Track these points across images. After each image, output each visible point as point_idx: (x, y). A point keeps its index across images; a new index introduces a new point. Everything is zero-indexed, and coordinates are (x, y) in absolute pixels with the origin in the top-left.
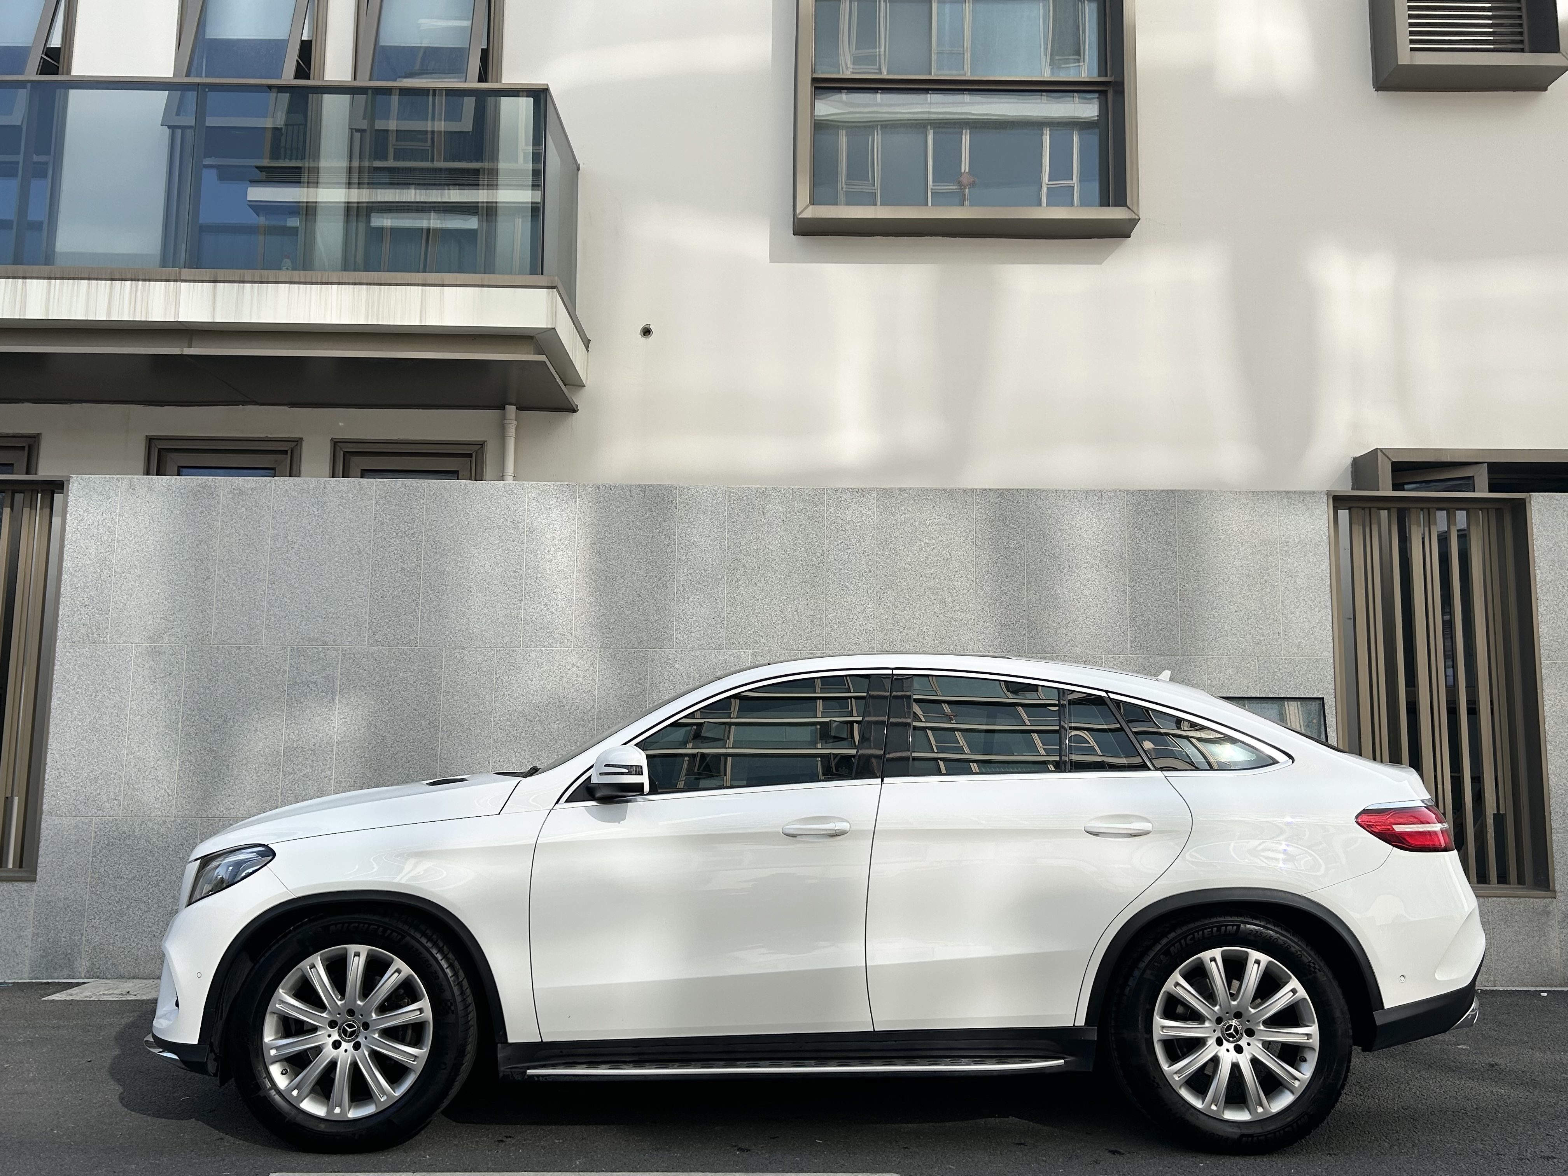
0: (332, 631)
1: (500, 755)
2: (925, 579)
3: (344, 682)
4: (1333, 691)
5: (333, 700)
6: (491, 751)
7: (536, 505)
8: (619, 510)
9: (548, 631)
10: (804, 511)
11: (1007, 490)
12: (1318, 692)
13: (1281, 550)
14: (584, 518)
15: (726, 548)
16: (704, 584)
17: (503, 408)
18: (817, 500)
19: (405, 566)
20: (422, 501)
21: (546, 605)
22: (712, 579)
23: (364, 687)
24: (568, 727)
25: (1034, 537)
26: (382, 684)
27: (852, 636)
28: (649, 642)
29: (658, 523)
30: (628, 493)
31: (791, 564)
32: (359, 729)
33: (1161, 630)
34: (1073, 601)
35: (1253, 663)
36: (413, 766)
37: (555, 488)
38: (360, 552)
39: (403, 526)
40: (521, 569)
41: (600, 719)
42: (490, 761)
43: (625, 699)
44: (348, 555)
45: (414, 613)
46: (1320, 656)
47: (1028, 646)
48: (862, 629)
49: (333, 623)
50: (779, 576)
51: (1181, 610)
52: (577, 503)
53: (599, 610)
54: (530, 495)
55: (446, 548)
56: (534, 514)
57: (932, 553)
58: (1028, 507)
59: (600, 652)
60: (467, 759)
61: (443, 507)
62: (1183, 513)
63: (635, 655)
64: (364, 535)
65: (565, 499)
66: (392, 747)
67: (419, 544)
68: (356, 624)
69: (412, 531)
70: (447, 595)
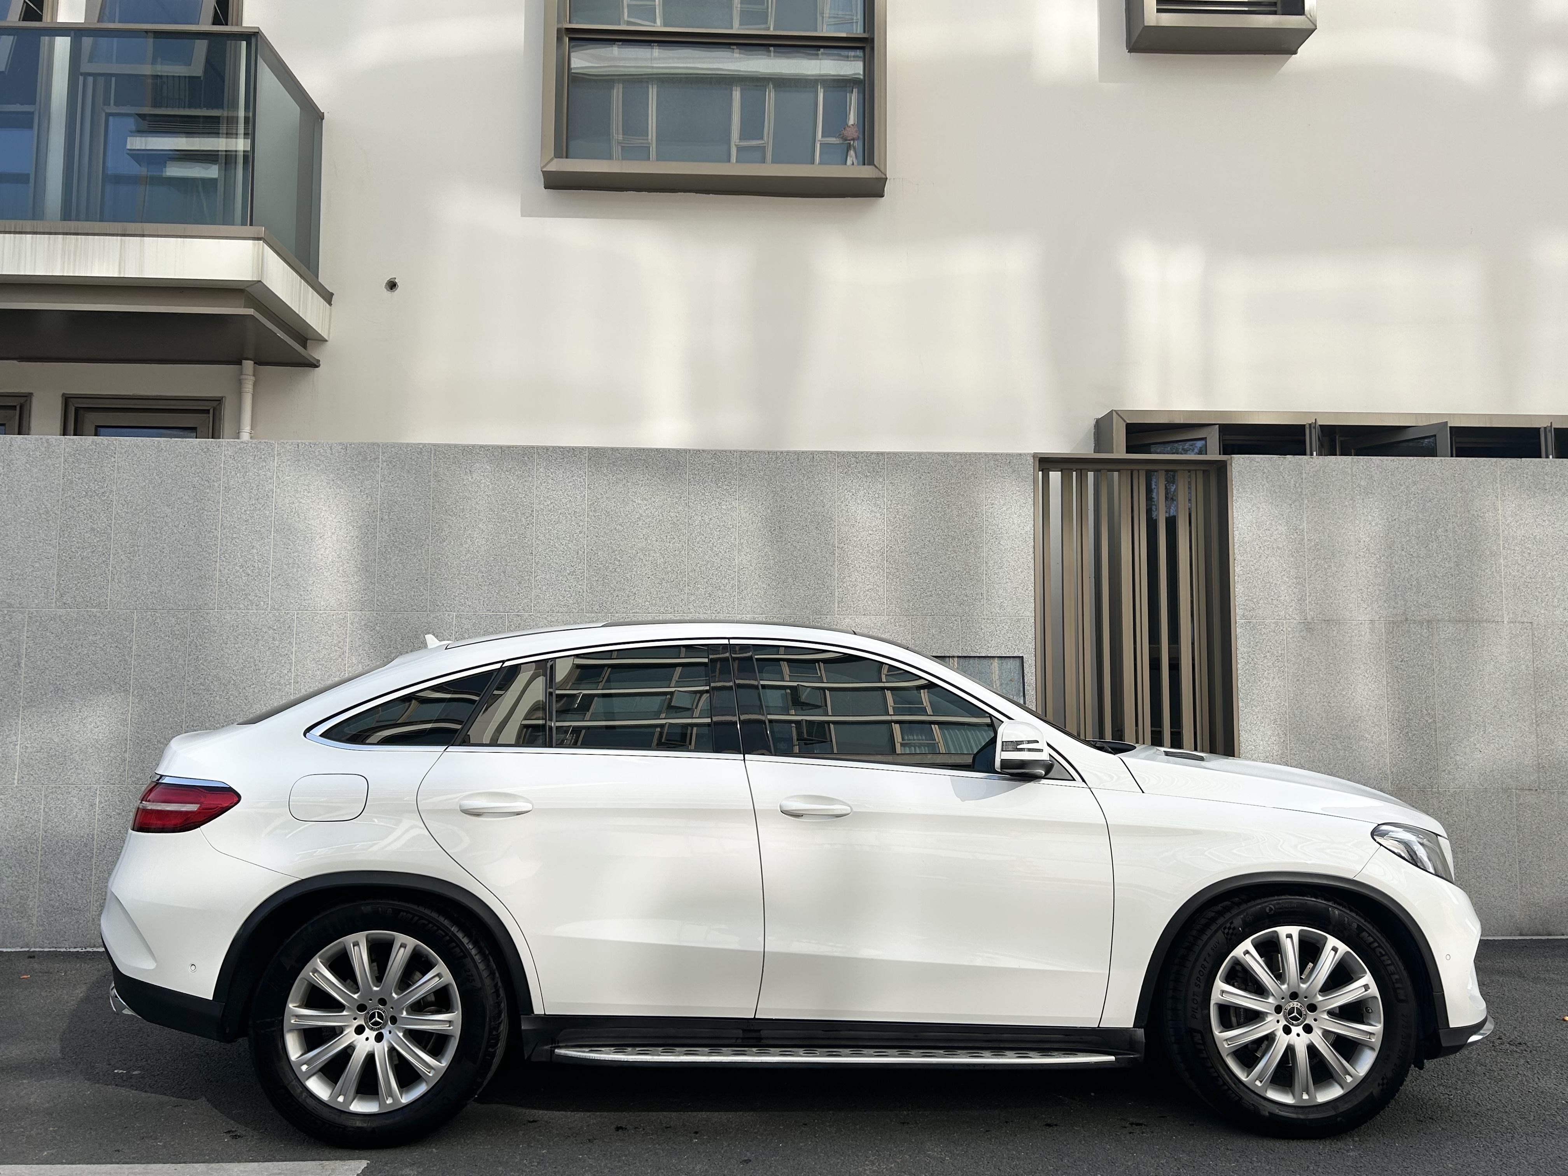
0: (18, 593)
1: (193, 719)
2: (636, 540)
3: (30, 645)
4: (1033, 650)
5: (19, 664)
6: (184, 716)
7: (233, 463)
8: (319, 469)
9: (244, 593)
10: (513, 470)
11: (721, 451)
12: (1019, 651)
13: (986, 512)
14: (282, 476)
15: (431, 508)
16: (407, 545)
17: (239, 363)
18: (526, 459)
19: (95, 526)
20: (113, 460)
21: (241, 567)
22: (416, 539)
23: (52, 650)
24: (264, 691)
25: (746, 499)
26: (71, 648)
27: (561, 598)
28: (348, 604)
29: (359, 481)
30: (329, 451)
31: (498, 525)
32: (46, 694)
33: (868, 591)
34: (783, 562)
35: (956, 622)
36: (102, 731)
37: (253, 445)
38: (47, 512)
39: (93, 485)
40: (216, 530)
41: (297, 683)
42: (183, 726)
43: (323, 662)
44: (35, 514)
45: (104, 575)
46: (1022, 616)
47: (738, 607)
48: (571, 590)
49: (19, 585)
50: (486, 537)
51: (888, 571)
52: (276, 461)
53: (297, 571)
54: (226, 453)
55: (138, 508)
56: (231, 472)
57: (644, 514)
58: (740, 468)
59: (298, 614)
60: (159, 724)
61: (135, 466)
62: (892, 475)
63: (334, 617)
64: (52, 494)
65: (263, 457)
66: (80, 712)
67: (109, 504)
68: (44, 586)
69: (103, 490)
70: (139, 556)
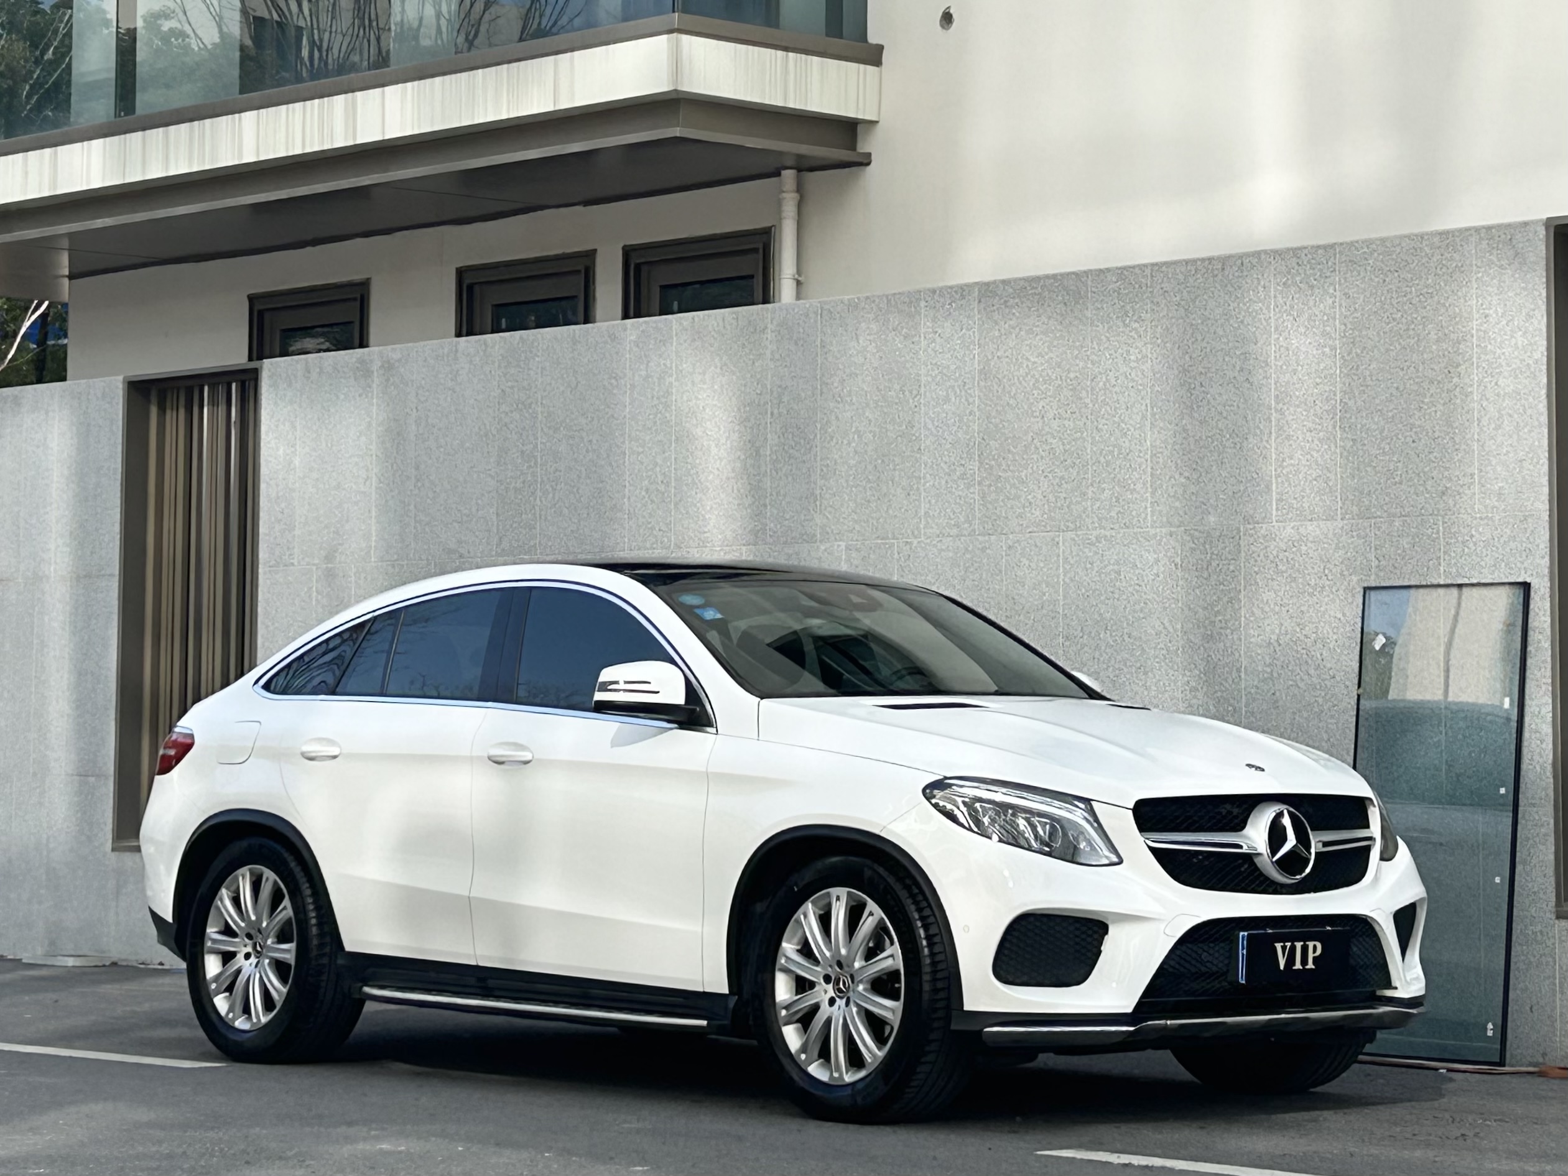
2: (1032, 420)
12: (1523, 572)
13: (1477, 330)
15: (819, 393)
16: (797, 448)
17: (781, 174)
18: (913, 309)
22: (805, 439)
27: (951, 514)
29: (750, 363)
35: (1435, 526)
39: (522, 395)
46: (1530, 510)
51: (1342, 444)
53: (696, 493)
56: (635, 364)
58: (1152, 293)
62: (1346, 280)
64: (490, 410)
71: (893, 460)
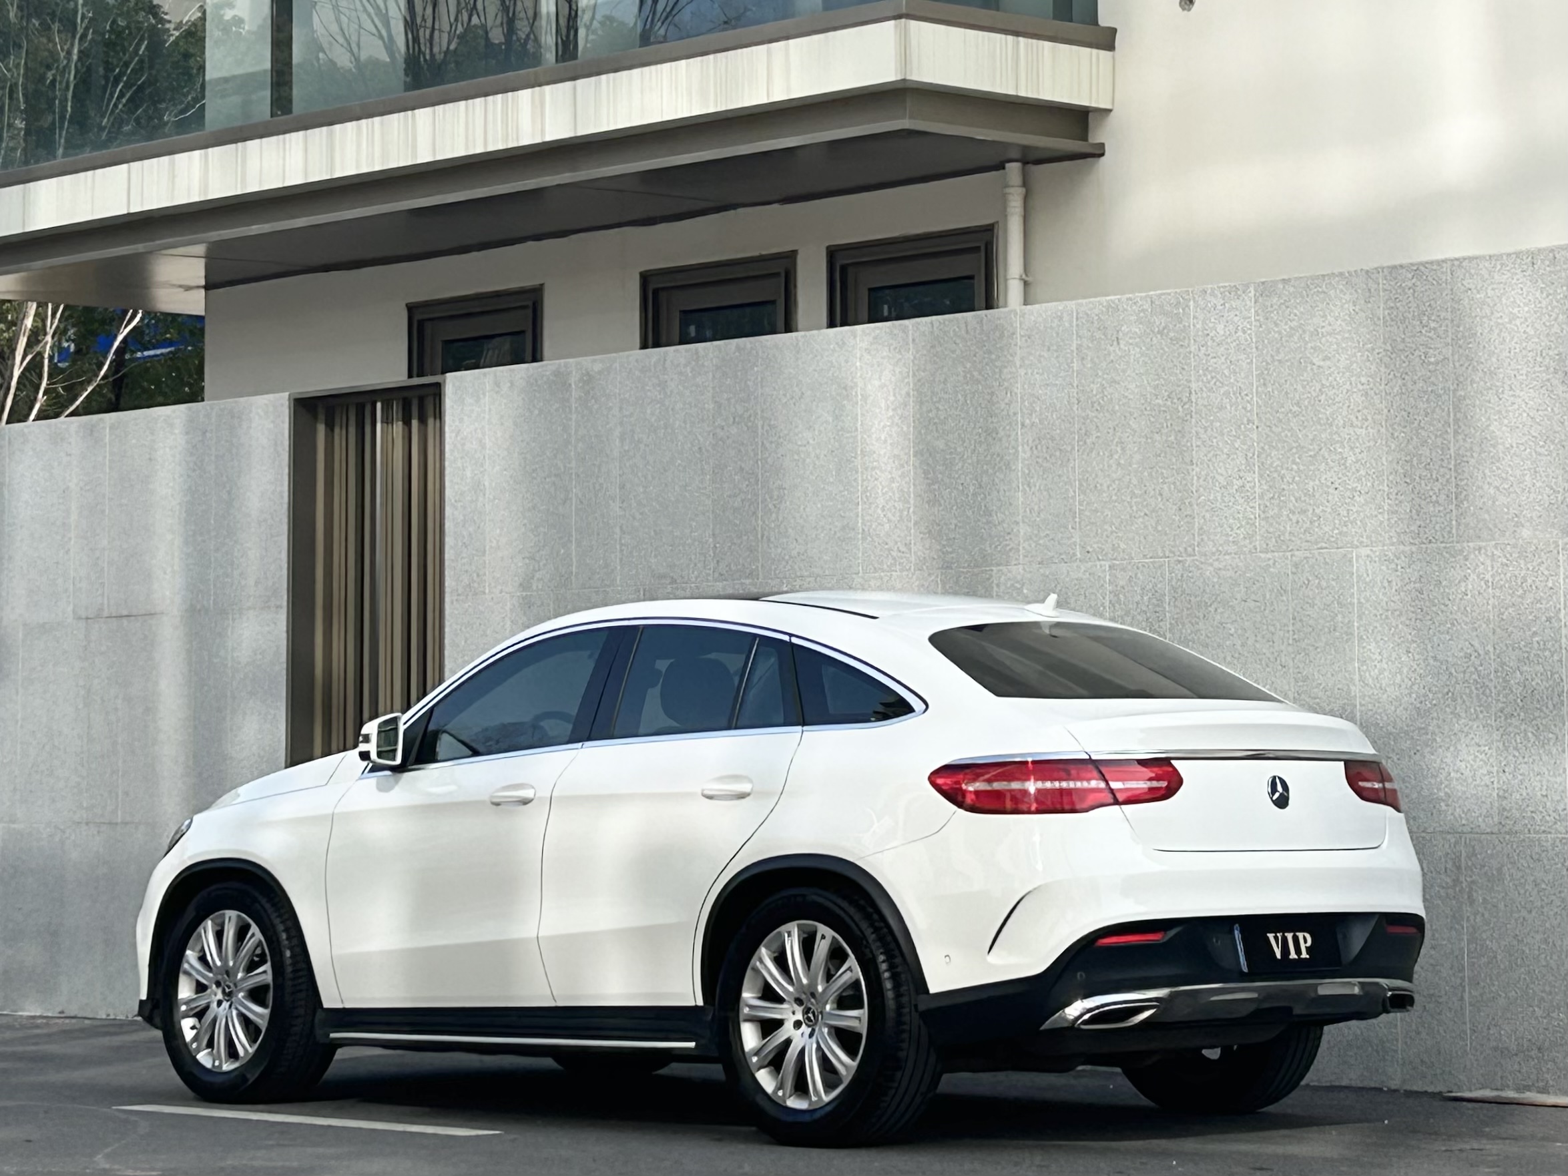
0: (680, 562)
9: (886, 547)
15: (1076, 402)
16: (1052, 461)
21: (883, 509)
22: (1061, 451)
25: (1461, 342)
28: (993, 557)
29: (997, 370)
31: (1152, 419)
40: (856, 458)
45: (754, 532)
48: (1241, 517)
57: (1327, 383)
58: (1452, 289)
63: (979, 577)
68: (701, 552)
71: (1162, 473)
